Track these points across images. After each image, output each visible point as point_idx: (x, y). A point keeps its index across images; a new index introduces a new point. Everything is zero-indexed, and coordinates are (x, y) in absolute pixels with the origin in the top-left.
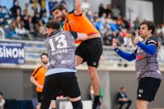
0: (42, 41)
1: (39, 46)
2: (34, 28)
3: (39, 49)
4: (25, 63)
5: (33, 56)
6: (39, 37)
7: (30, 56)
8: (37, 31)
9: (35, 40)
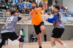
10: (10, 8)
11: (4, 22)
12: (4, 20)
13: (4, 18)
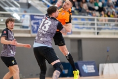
0: (85, 15)
1: (83, 19)
2: (79, 5)
3: (83, 22)
4: (72, 33)
5: (78, 28)
6: (83, 12)
7: (76, 27)
8: (81, 8)
9: (79, 15)
10: (107, 9)
11: (96, 33)
12: (96, 31)
13: (96, 26)
